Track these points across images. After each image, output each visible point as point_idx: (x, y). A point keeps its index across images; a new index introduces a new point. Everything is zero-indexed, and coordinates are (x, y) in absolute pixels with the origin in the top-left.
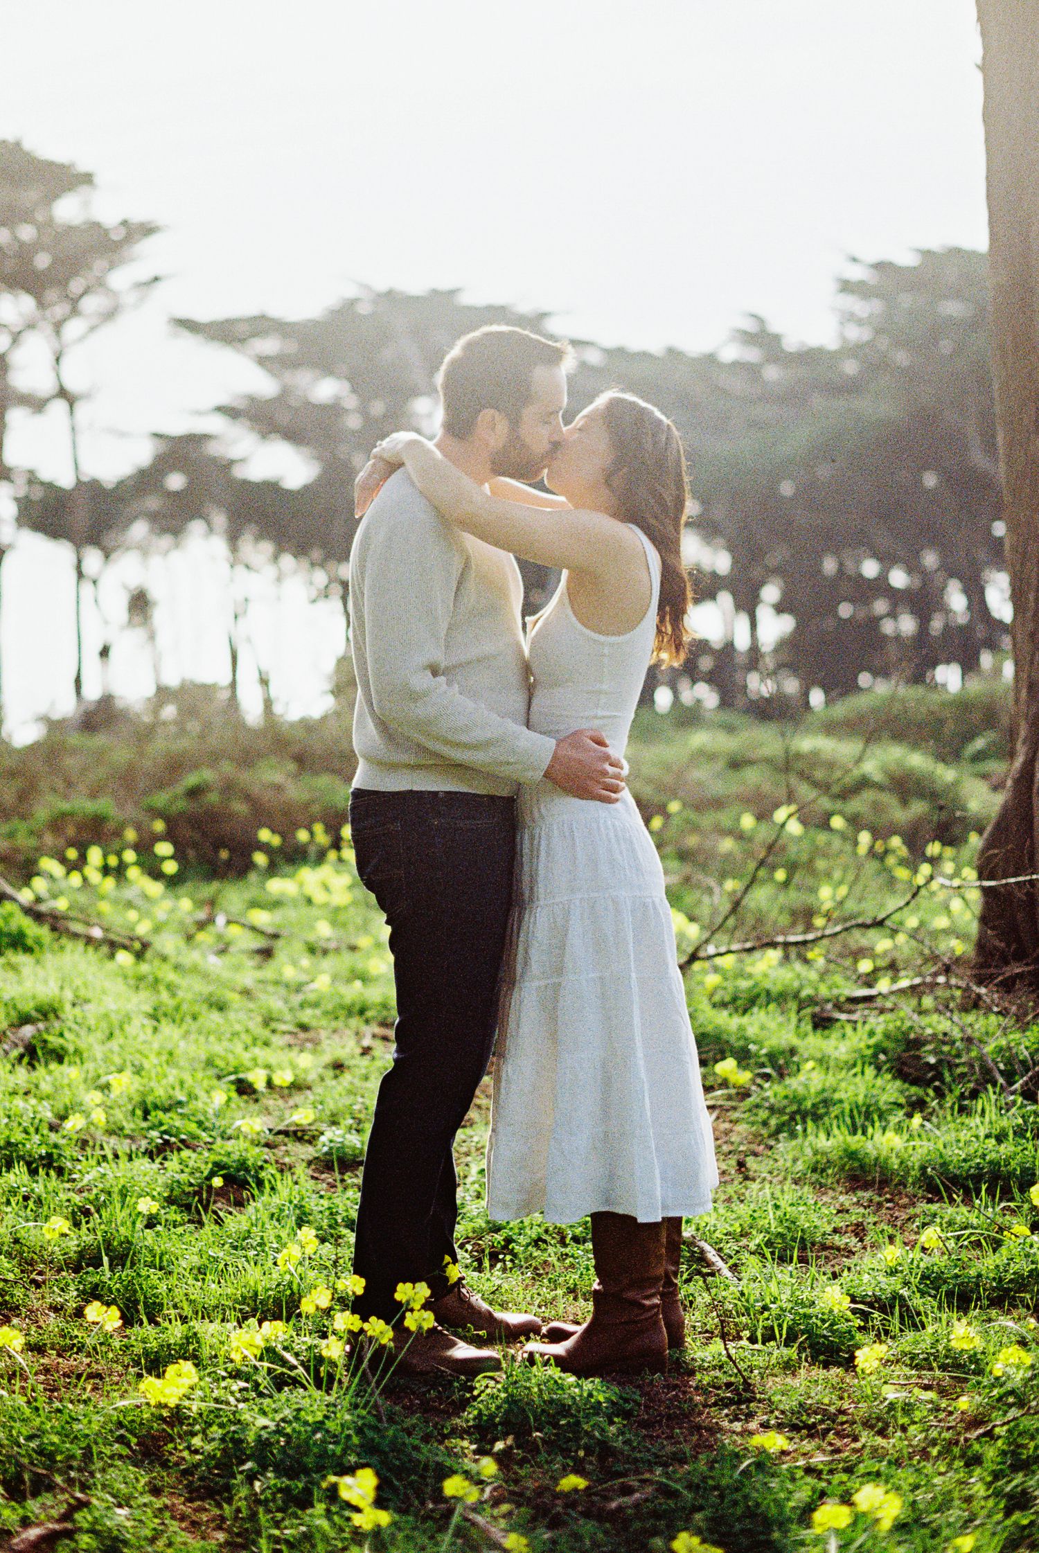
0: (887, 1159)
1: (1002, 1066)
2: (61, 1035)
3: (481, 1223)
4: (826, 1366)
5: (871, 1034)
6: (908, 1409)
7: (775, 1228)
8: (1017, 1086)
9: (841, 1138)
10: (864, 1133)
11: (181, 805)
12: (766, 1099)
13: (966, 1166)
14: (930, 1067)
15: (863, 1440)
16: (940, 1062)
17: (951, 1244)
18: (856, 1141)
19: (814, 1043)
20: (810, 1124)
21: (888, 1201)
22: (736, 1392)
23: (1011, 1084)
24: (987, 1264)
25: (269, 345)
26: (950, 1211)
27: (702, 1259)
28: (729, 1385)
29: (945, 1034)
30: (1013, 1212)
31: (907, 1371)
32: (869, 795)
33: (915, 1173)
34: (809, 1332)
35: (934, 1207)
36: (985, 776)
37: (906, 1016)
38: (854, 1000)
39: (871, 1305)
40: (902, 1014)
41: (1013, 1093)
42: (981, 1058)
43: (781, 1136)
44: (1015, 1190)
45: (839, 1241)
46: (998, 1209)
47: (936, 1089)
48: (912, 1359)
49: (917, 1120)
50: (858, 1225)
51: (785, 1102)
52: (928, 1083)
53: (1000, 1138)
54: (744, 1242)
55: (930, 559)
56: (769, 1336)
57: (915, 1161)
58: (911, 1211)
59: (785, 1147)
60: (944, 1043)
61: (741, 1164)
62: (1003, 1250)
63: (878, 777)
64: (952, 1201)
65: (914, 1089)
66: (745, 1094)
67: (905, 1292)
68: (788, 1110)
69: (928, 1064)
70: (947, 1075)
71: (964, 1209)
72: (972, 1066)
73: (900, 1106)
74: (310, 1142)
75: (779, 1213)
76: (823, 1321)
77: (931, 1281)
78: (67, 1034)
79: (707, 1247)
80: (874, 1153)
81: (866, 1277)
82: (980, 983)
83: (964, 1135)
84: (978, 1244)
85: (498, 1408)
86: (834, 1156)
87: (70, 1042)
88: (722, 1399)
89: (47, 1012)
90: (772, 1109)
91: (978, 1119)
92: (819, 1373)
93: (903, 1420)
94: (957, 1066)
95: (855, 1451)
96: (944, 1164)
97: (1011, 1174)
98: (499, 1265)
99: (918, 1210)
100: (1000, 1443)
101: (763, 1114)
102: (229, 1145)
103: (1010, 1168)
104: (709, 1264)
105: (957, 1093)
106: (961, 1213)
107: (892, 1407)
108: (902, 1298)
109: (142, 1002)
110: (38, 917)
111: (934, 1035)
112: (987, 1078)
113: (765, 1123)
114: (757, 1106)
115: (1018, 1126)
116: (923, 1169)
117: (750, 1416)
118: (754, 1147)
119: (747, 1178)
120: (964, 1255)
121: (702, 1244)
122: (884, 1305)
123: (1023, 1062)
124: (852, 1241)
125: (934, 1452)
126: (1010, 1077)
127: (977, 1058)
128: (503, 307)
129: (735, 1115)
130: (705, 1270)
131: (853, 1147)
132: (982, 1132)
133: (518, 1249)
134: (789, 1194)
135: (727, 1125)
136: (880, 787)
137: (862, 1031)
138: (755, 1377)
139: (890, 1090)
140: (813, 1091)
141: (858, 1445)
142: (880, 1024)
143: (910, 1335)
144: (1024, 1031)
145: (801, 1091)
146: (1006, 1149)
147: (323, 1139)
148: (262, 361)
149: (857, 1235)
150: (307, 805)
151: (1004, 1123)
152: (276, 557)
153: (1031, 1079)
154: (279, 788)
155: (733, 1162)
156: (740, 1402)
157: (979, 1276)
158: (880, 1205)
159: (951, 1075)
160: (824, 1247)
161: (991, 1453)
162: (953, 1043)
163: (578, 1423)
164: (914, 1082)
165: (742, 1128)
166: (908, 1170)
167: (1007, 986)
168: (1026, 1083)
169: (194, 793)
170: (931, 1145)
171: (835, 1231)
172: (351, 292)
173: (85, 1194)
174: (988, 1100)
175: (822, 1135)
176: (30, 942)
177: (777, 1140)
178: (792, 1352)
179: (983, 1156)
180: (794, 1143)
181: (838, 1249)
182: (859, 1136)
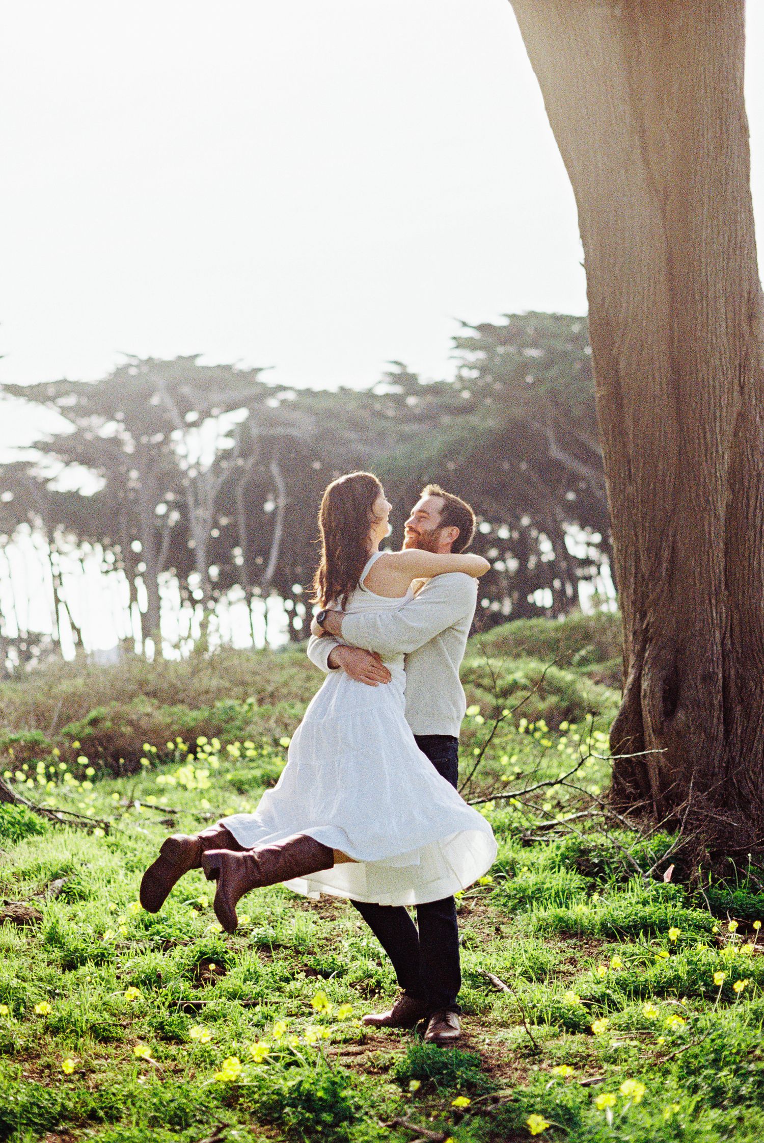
0: (581, 919)
1: (638, 861)
2: (79, 884)
3: (360, 973)
4: (573, 1033)
5: (558, 848)
6: (626, 1050)
7: (527, 963)
8: (650, 872)
9: (553, 910)
10: (567, 907)
11: (88, 730)
12: (504, 890)
13: (627, 920)
14: (595, 865)
15: (605, 1068)
16: (601, 862)
17: (628, 964)
18: (562, 912)
19: (524, 856)
20: (535, 903)
21: (586, 944)
22: (531, 1050)
23: (645, 872)
24: (650, 974)
25: (70, 401)
26: (622, 947)
27: (491, 982)
28: (526, 1047)
29: (602, 845)
30: (658, 944)
31: (618, 1032)
32: (520, 694)
33: (598, 927)
34: (562, 1017)
35: (613, 945)
36: (590, 675)
37: (578, 836)
38: (542, 828)
39: (589, 1000)
40: (575, 834)
41: (647, 877)
42: (625, 857)
43: (518, 912)
44: (658, 932)
45: (562, 968)
46: (650, 944)
47: (601, 878)
48: (619, 1027)
49: (596, 896)
50: (571, 958)
51: (515, 892)
52: (597, 874)
53: (645, 903)
54: (511, 972)
55: (525, 521)
56: (541, 1021)
57: (597, 919)
58: (601, 949)
59: (521, 918)
60: (603, 851)
61: (498, 930)
62: (657, 966)
63: (523, 681)
64: (623, 941)
65: (588, 879)
66: (489, 889)
67: (608, 991)
68: (518, 896)
69: (594, 863)
70: (606, 868)
71: (631, 945)
72: (621, 862)
73: (583, 889)
74: (244, 936)
75: (529, 955)
76: (569, 1010)
77: (622, 985)
78: (82, 883)
79: (493, 977)
80: (574, 917)
81: (584, 986)
82: (621, 813)
83: (624, 903)
84: (643, 963)
85: (408, 1068)
86: (550, 920)
87: (86, 887)
88: (524, 1055)
89: (67, 870)
90: (509, 897)
91: (630, 893)
92: (570, 1037)
93: (624, 1056)
94: (613, 863)
95: (602, 1074)
96: (614, 921)
97: (654, 923)
98: (377, 996)
99: (603, 948)
100: (679, 1062)
101: (503, 900)
102: (204, 941)
103: (652, 920)
104: (495, 985)
105: (614, 879)
106: (629, 948)
107: (616, 1050)
108: (608, 995)
109: (117, 860)
110: (39, 811)
111: (596, 846)
112: (631, 869)
113: (505, 905)
114: (499, 895)
115: (654, 895)
116: (602, 924)
117: (541, 1061)
118: (501, 919)
119: (502, 937)
120: (638, 971)
121: (490, 975)
122: (600, 1000)
123: (651, 858)
124: (571, 968)
125: (644, 1070)
126: (644, 866)
127: (624, 858)
128: (228, 366)
129: (487, 902)
130: (494, 989)
131: (561, 915)
132: (634, 901)
133: (385, 986)
134: (531, 944)
135: (483, 908)
136: (525, 688)
137: (553, 846)
138: (539, 1042)
139: (576, 880)
140: (531, 884)
141: (602, 1071)
142: (564, 842)
143: (615, 1014)
144: (650, 840)
145: (524, 885)
146: (648, 909)
147: (253, 933)
148: (65, 411)
149: (572, 964)
150: (169, 726)
151: (646, 895)
152: (79, 545)
153: (657, 867)
154: (148, 715)
155: (493, 929)
156: (534, 1055)
157: (647, 980)
158: (581, 946)
159: (610, 868)
160: (555, 972)
161: (674, 1068)
162: (608, 849)
163: (453, 1072)
164: (587, 875)
165: (491, 909)
166: (594, 926)
167: (636, 813)
168: (654, 870)
169: (94, 722)
170: (605, 910)
171: (561, 962)
172: (123, 361)
173: (133, 975)
174: (635, 882)
175: (542, 909)
176: (38, 827)
177: (516, 915)
178: (556, 1029)
179: (636, 914)
180: (526, 915)
181: (564, 972)
182: (564, 908)
